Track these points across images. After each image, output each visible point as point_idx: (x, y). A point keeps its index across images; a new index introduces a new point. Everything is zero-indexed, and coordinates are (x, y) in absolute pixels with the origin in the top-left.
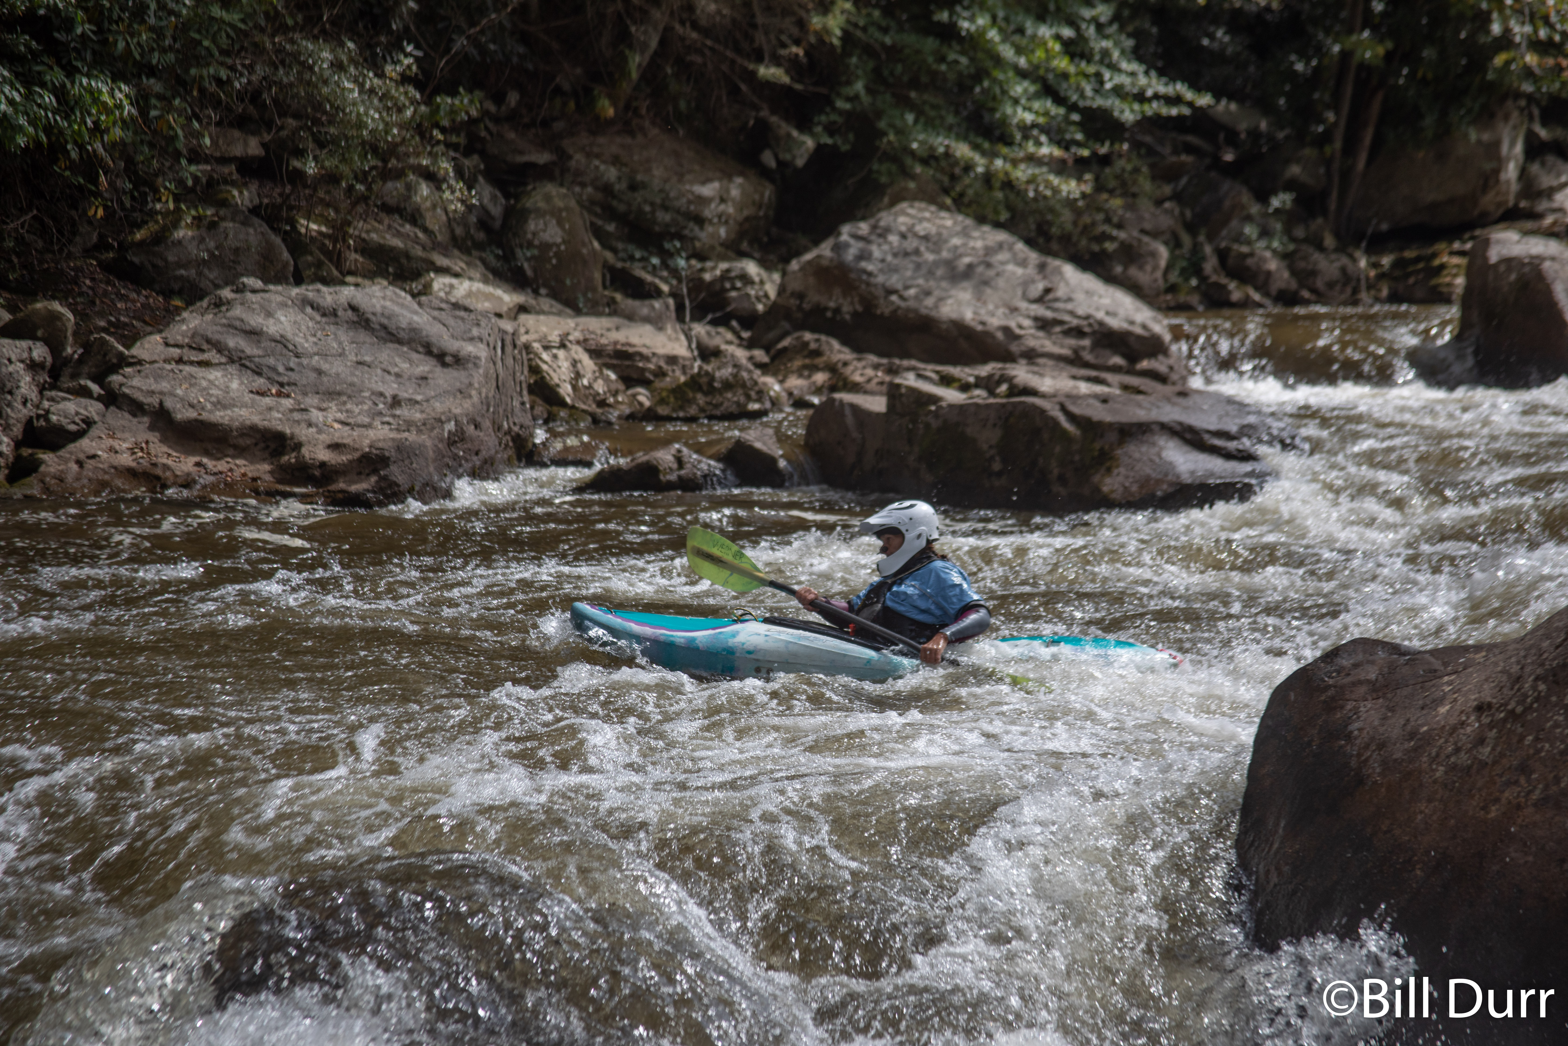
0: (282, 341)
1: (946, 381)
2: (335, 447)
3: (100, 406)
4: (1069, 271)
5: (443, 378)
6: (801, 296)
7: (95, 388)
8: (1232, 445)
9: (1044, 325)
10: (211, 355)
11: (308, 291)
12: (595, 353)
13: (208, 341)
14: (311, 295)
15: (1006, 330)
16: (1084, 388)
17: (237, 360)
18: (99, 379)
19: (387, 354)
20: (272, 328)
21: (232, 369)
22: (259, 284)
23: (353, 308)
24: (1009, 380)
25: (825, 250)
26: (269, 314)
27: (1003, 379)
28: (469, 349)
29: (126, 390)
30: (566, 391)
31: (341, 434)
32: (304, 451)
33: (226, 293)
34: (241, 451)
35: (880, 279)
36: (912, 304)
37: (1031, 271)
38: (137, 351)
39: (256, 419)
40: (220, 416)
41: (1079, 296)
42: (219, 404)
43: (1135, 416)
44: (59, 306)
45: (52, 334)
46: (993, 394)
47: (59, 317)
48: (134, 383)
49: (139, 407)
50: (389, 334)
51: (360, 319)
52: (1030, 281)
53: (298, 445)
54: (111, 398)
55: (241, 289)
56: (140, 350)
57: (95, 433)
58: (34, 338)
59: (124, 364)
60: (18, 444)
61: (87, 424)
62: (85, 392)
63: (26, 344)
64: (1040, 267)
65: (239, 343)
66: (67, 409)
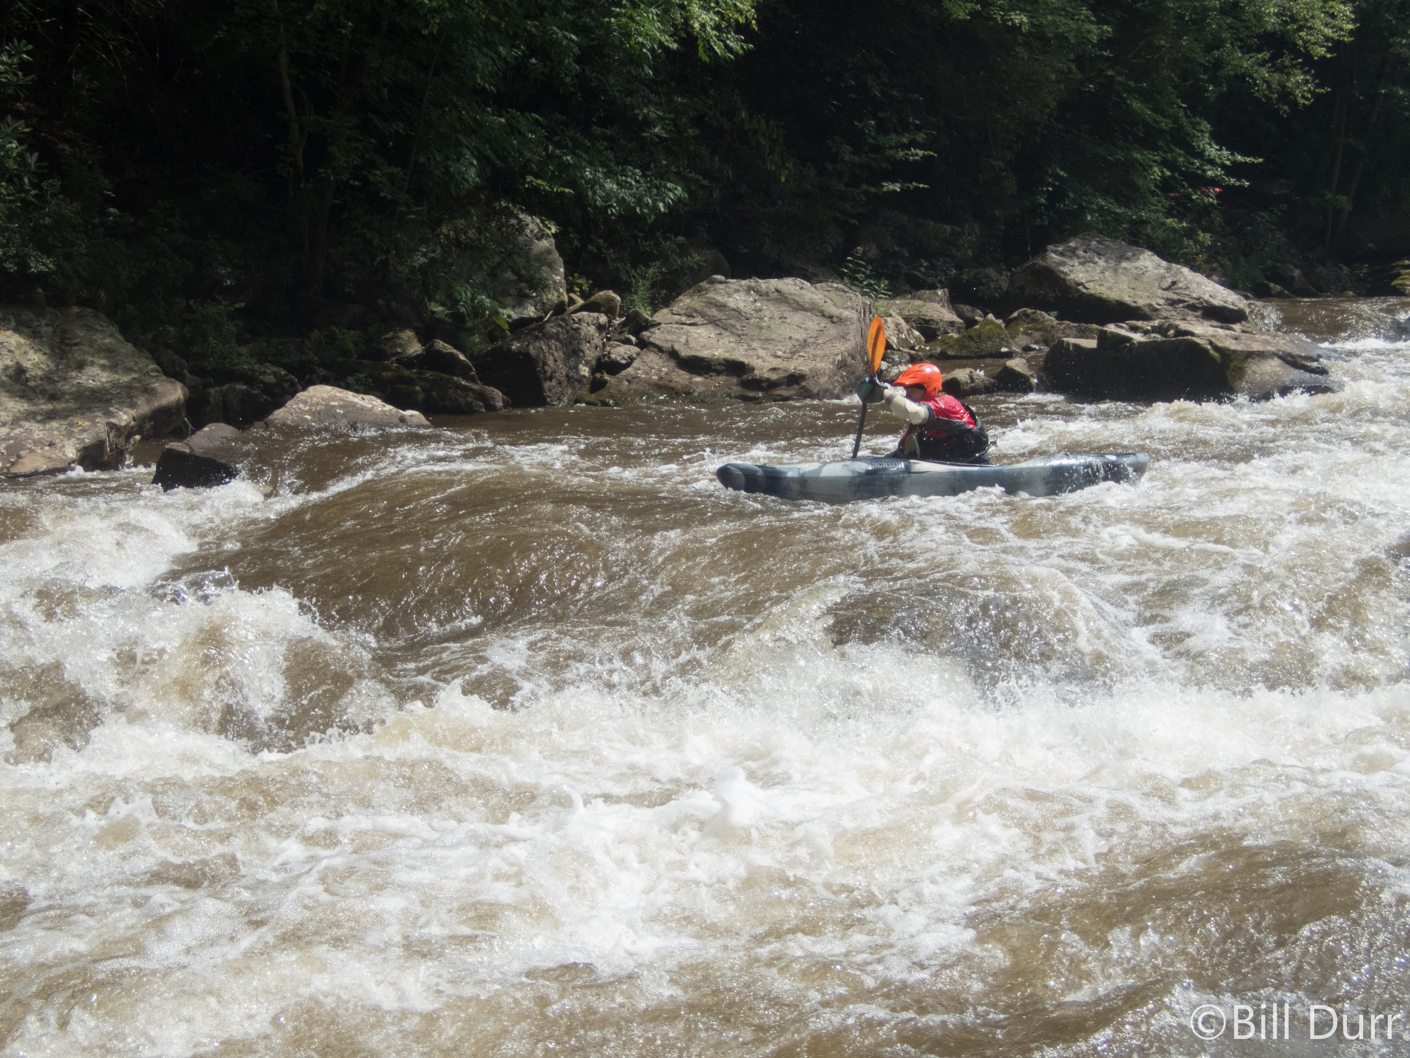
0: (737, 311)
1: (1134, 329)
2: (774, 369)
3: (637, 349)
4: (1186, 270)
5: (833, 330)
7: (633, 339)
8: (1314, 365)
9: (1172, 303)
10: (698, 319)
11: (752, 282)
12: (907, 320)
13: (696, 311)
14: (753, 284)
15: (1150, 305)
17: (713, 322)
18: (636, 334)
19: (797, 318)
20: (731, 303)
21: (710, 327)
22: (723, 278)
23: (778, 291)
24: (1172, 328)
26: (729, 295)
28: (846, 313)
29: (652, 340)
31: (776, 363)
32: (756, 372)
33: (704, 284)
34: (719, 373)
35: (1072, 276)
36: (1092, 292)
39: (727, 355)
40: (705, 354)
42: (704, 346)
43: (1256, 347)
44: (611, 293)
45: (610, 310)
46: (1164, 333)
47: (613, 299)
48: (656, 336)
49: (660, 349)
50: (799, 307)
51: (781, 298)
52: (1163, 278)
53: (753, 369)
54: (643, 344)
55: (713, 282)
56: (658, 317)
57: (635, 364)
58: (599, 311)
59: (649, 325)
60: (593, 371)
61: (631, 359)
62: (628, 342)
63: (595, 315)
64: (1169, 269)
65: (714, 312)
66: (620, 352)
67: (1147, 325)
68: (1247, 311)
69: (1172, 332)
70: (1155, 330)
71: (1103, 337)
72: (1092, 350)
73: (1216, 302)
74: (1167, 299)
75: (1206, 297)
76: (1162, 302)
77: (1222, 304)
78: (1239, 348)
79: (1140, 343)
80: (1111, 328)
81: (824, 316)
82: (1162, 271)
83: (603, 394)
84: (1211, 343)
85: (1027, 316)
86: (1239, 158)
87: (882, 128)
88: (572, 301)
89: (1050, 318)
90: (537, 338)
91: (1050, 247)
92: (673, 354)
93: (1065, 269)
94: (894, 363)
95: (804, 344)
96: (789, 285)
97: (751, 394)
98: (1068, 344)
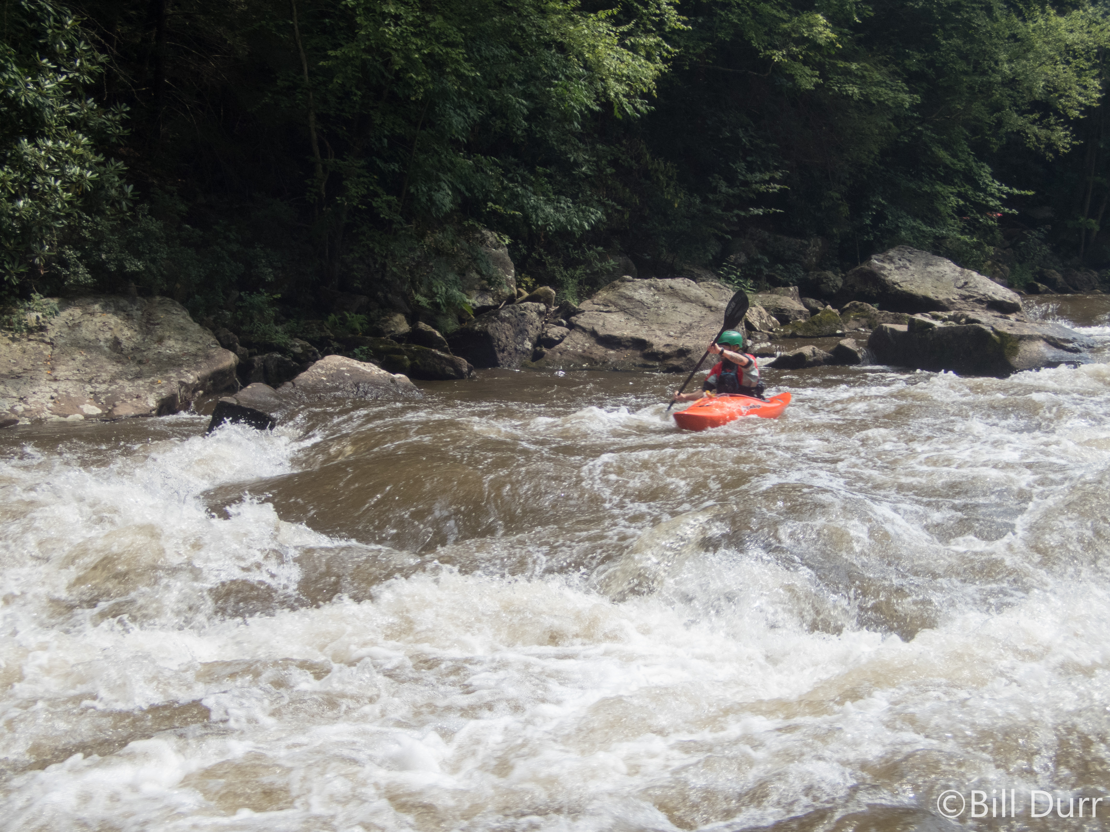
0: (641, 302)
1: (936, 318)
2: (667, 345)
3: (567, 330)
4: (975, 274)
7: (564, 322)
8: (1070, 345)
9: (964, 298)
10: (612, 308)
11: (652, 281)
12: (767, 309)
13: (611, 302)
14: (653, 283)
15: (948, 300)
17: (623, 310)
18: (566, 318)
19: (685, 307)
20: (637, 296)
21: (621, 314)
22: (631, 278)
23: (671, 287)
24: (964, 317)
25: (864, 266)
26: (635, 290)
29: (578, 323)
30: (757, 324)
31: (669, 340)
32: (654, 347)
33: (617, 282)
34: (627, 347)
35: (890, 278)
36: (905, 289)
39: (633, 335)
40: (617, 333)
41: (980, 286)
42: (616, 328)
43: (1026, 332)
44: (549, 288)
45: (547, 300)
46: (958, 322)
47: (550, 293)
48: (581, 320)
49: (584, 330)
50: (686, 299)
51: (674, 293)
52: (957, 279)
53: (652, 345)
54: (572, 326)
55: (623, 281)
56: (582, 306)
57: (566, 341)
58: (540, 302)
59: (576, 312)
60: (535, 346)
61: (563, 337)
62: (560, 324)
63: (537, 304)
64: (962, 273)
65: (624, 303)
66: (555, 331)
67: (945, 315)
68: (1021, 304)
69: (963, 320)
70: (951, 318)
71: (912, 323)
72: (904, 333)
73: (997, 298)
74: (961, 295)
75: (990, 294)
76: (957, 297)
77: (1002, 299)
78: (1014, 332)
79: (940, 328)
80: (918, 317)
81: (705, 306)
82: (957, 274)
83: (542, 362)
84: (993, 329)
85: (857, 306)
86: (1016, 191)
87: (751, 169)
88: (520, 294)
89: (873, 309)
90: (494, 321)
91: (874, 256)
92: (594, 333)
93: (885, 273)
94: (756, 341)
95: (690, 327)
96: (679, 283)
97: (650, 364)
98: (886, 328)
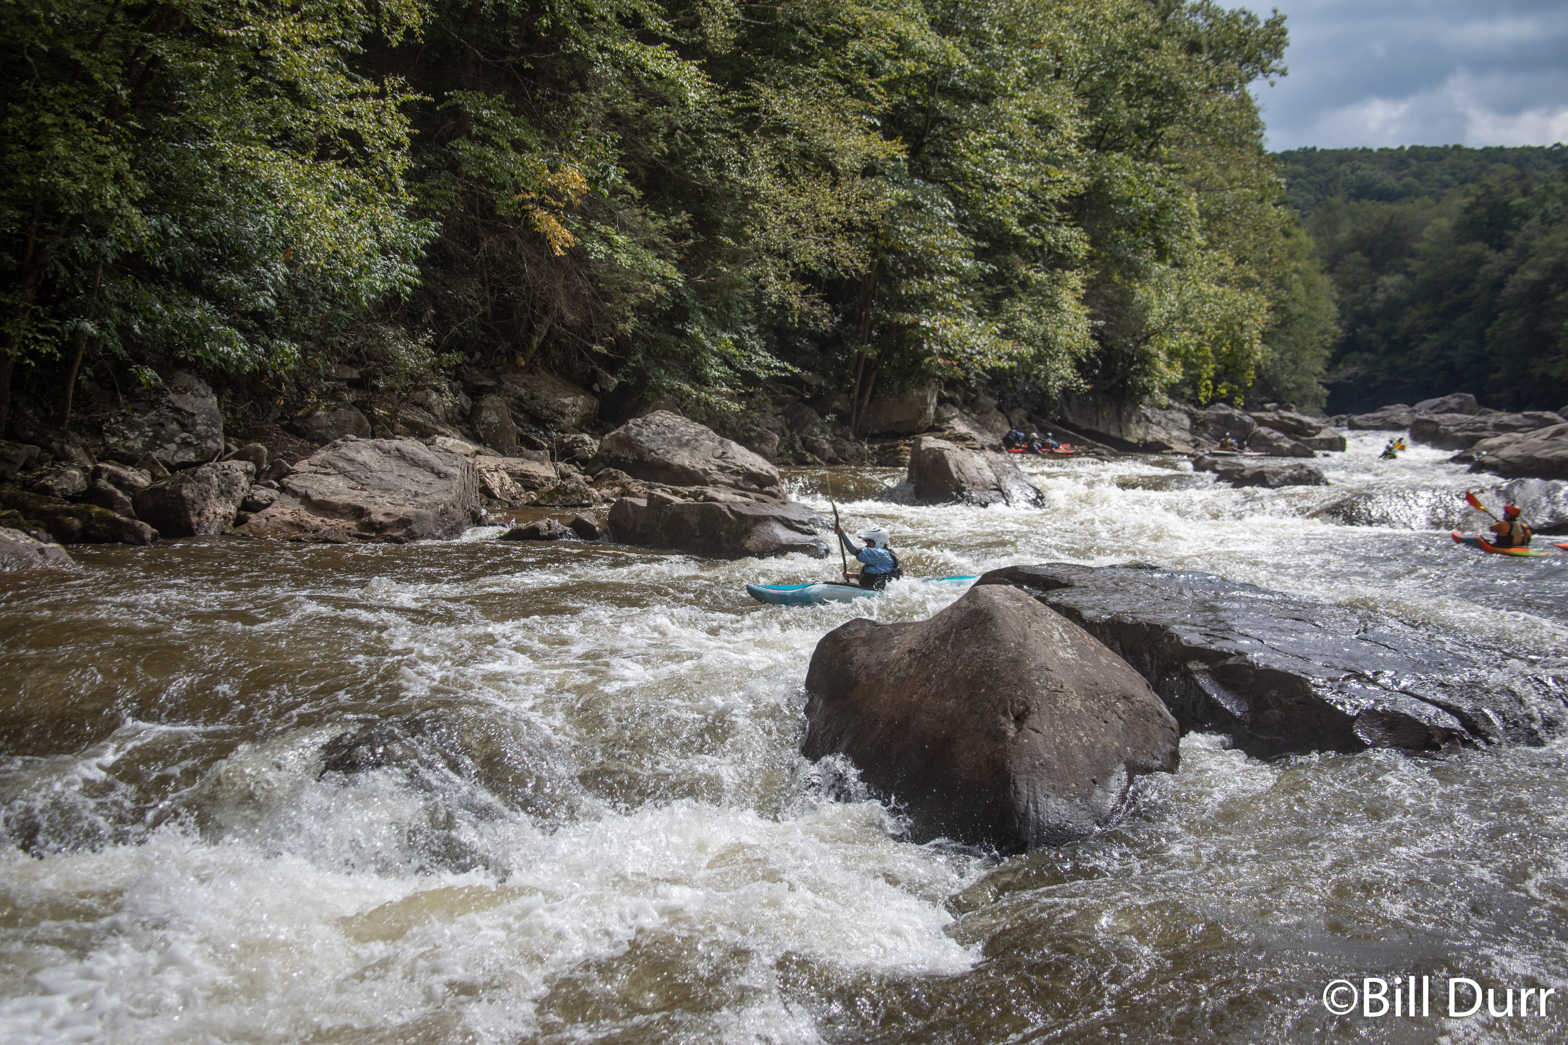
0: (364, 464)
1: (675, 493)
2: (387, 514)
3: (278, 493)
4: (734, 444)
5: (439, 484)
6: (609, 451)
7: (276, 484)
8: (805, 528)
9: (721, 469)
10: (330, 470)
11: (377, 441)
12: (511, 474)
13: (329, 464)
14: (378, 443)
15: (704, 470)
16: (739, 499)
17: (343, 473)
18: (278, 480)
19: (413, 472)
20: (359, 458)
21: (340, 477)
22: (354, 438)
23: (398, 450)
24: (704, 494)
25: (621, 430)
26: (358, 452)
27: (702, 493)
28: (452, 470)
29: (290, 486)
30: (497, 491)
31: (390, 509)
32: (372, 516)
33: (339, 441)
34: (342, 515)
35: (646, 445)
36: (660, 458)
37: (716, 444)
38: (296, 467)
39: (350, 501)
40: (333, 499)
41: (738, 456)
42: (333, 493)
44: (260, 445)
45: (257, 459)
46: (697, 500)
47: (259, 450)
48: (294, 482)
49: (296, 494)
50: (414, 463)
51: (401, 455)
52: (716, 449)
53: (370, 514)
54: (283, 489)
55: (346, 440)
57: (274, 505)
58: (249, 460)
59: (290, 473)
60: (239, 509)
62: (271, 486)
63: (245, 463)
64: (721, 442)
65: (344, 465)
66: (262, 494)
67: (685, 491)
68: (777, 476)
69: (702, 498)
70: (691, 495)
71: (651, 498)
72: (642, 509)
73: (753, 469)
74: (717, 466)
75: (747, 465)
76: (714, 467)
77: (757, 472)
78: (751, 514)
79: (678, 505)
80: (658, 492)
81: (433, 472)
83: (244, 529)
84: (729, 509)
85: (611, 475)
88: (228, 450)
89: (625, 477)
90: (189, 481)
91: (631, 421)
92: (306, 498)
93: (641, 439)
96: (407, 444)
97: (366, 534)
98: (630, 503)
